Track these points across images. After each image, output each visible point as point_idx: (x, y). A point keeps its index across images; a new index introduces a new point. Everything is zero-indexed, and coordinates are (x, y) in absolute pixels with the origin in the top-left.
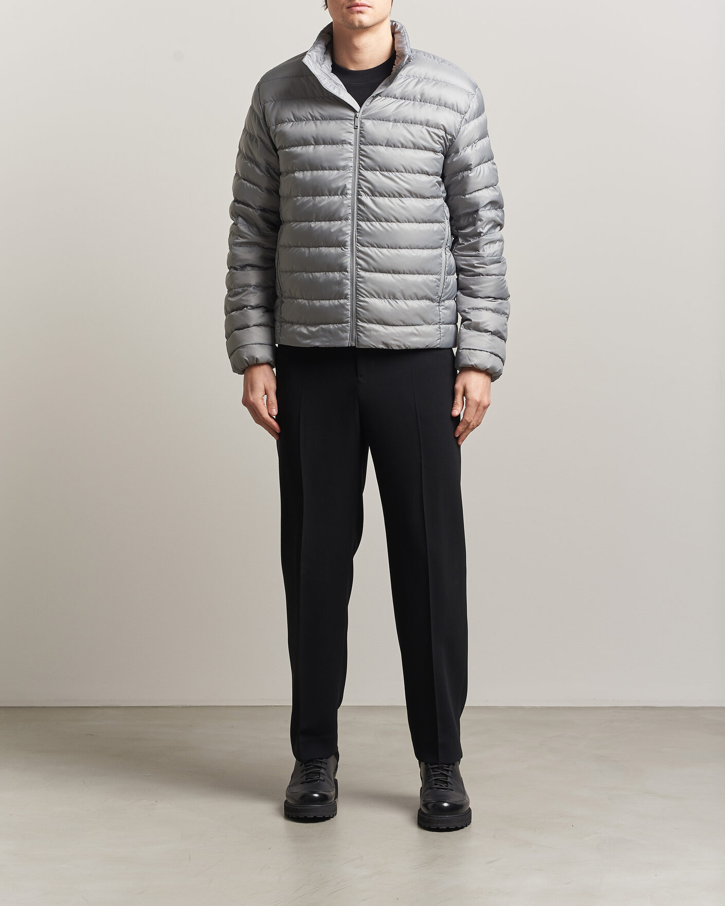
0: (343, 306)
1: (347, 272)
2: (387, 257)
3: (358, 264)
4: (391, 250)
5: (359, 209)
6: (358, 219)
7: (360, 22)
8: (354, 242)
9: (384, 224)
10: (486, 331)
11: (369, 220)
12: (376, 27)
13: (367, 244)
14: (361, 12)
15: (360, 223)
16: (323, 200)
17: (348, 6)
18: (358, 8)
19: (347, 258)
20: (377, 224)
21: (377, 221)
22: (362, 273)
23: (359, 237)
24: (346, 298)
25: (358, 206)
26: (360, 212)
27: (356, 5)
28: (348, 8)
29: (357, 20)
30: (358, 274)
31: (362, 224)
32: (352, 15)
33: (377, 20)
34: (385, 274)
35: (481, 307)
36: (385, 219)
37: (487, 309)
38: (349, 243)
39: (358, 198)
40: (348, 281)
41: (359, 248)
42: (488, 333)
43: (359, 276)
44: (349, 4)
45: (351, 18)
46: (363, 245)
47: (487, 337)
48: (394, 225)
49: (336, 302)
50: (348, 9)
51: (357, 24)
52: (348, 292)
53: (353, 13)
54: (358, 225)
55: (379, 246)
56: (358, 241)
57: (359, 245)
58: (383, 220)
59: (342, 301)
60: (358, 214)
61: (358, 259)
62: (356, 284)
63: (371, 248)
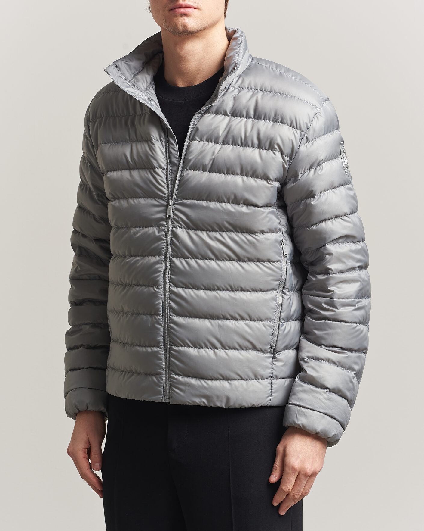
0: (155, 355)
1: (159, 315)
2: (203, 299)
3: (170, 307)
4: (208, 291)
5: (173, 243)
6: (172, 256)
7: (184, 26)
8: (167, 282)
9: (201, 262)
10: (324, 387)
11: (184, 257)
12: (205, 32)
13: (181, 285)
14: (185, 15)
15: (174, 259)
16: (138, 232)
17: (171, 8)
18: (182, 10)
19: (159, 299)
20: (192, 262)
21: (193, 258)
22: (175, 318)
23: (172, 277)
24: (159, 347)
25: (172, 240)
26: (173, 247)
27: (180, 6)
28: (171, 10)
29: (180, 24)
30: (170, 319)
31: (176, 261)
32: (175, 18)
33: (205, 24)
34: (202, 320)
35: (322, 357)
36: (201, 255)
37: (329, 361)
38: (161, 282)
39: (172, 231)
40: (159, 326)
41: (172, 288)
42: (325, 391)
43: (172, 321)
44: (171, 6)
45: (174, 21)
46: (176, 286)
47: (323, 394)
48: (213, 264)
49: (149, 350)
50: (171, 12)
51: (181, 28)
52: (161, 339)
53: (176, 16)
54: (172, 262)
55: (195, 287)
56: (171, 281)
57: (172, 285)
58: (200, 256)
59: (155, 349)
60: (172, 249)
61: (171, 302)
62: (169, 331)
63: (186, 289)
